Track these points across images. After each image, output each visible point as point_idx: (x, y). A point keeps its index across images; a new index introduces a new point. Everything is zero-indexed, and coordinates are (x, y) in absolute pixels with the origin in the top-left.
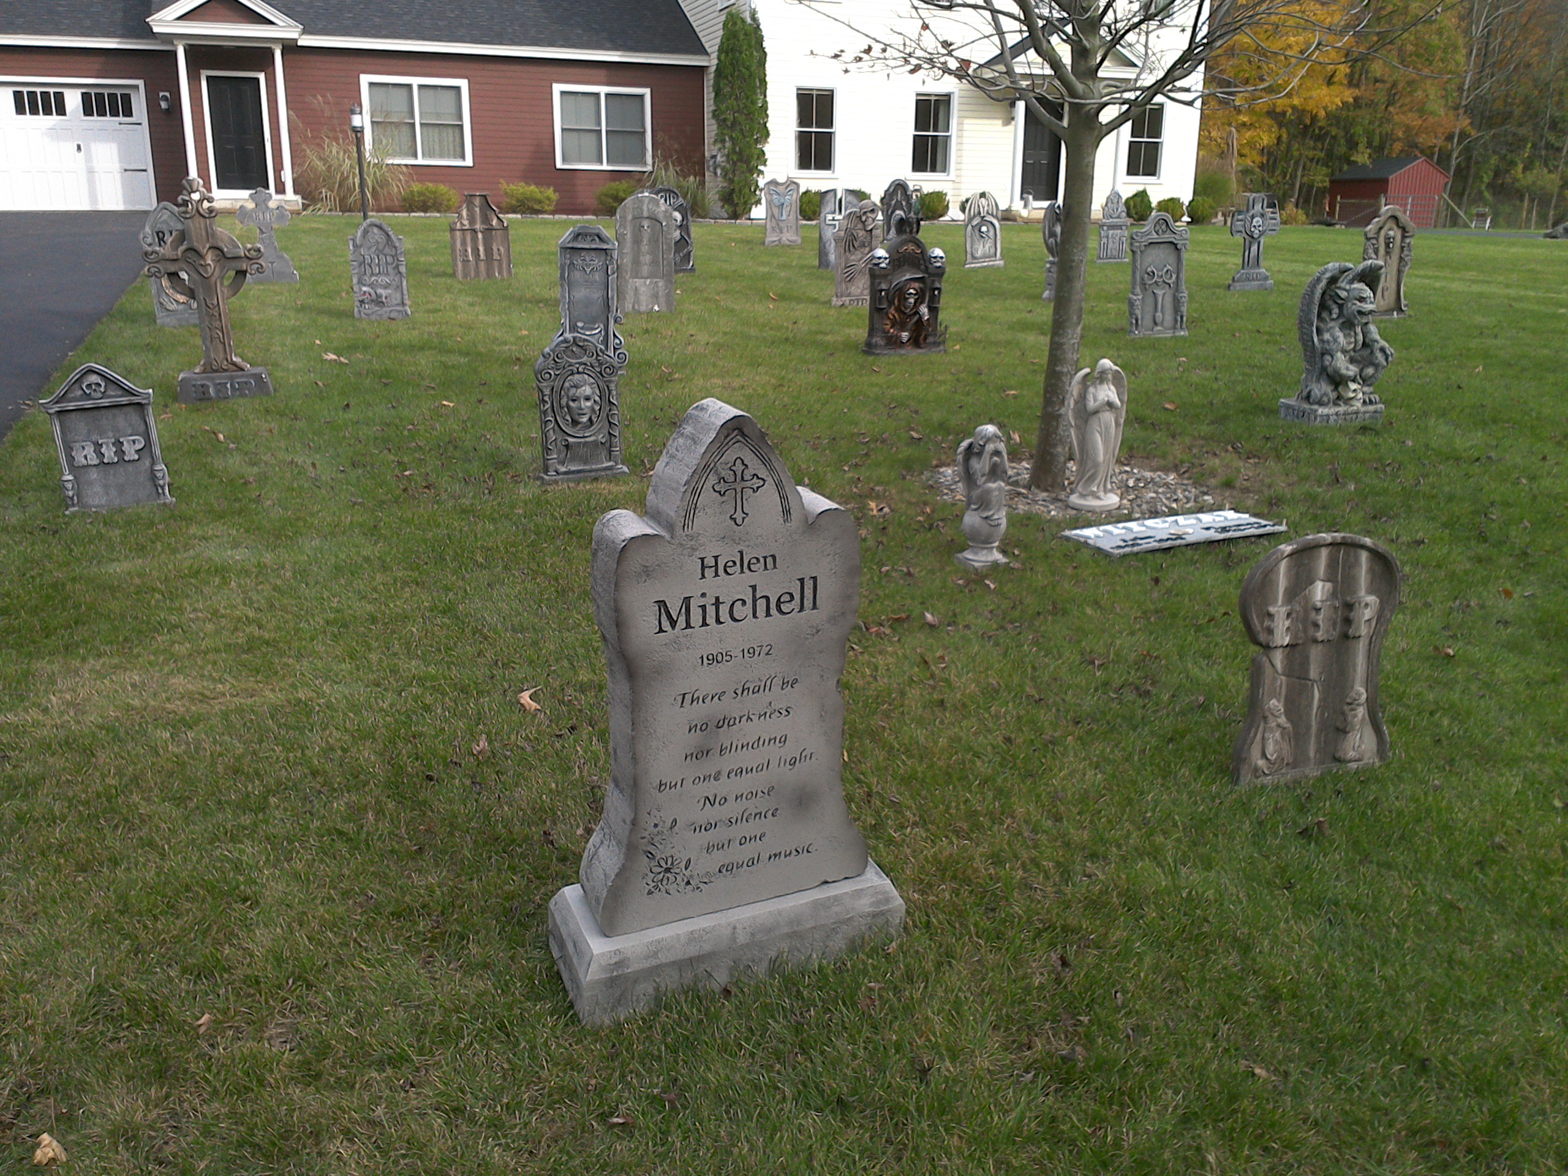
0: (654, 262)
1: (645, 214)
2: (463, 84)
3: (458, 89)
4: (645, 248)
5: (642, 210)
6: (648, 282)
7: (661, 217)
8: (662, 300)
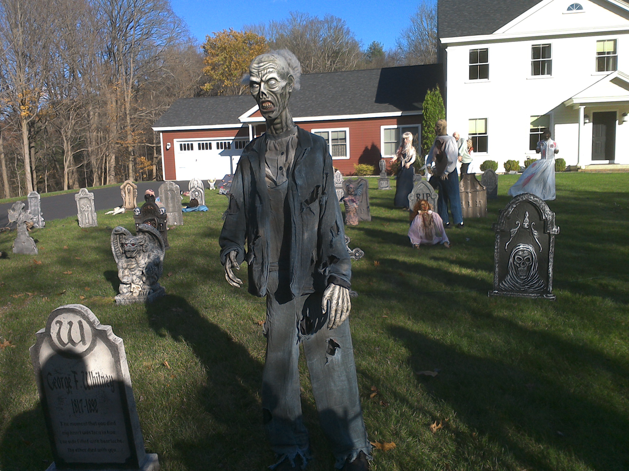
0: (174, 206)
1: (169, 189)
2: (347, 129)
3: (345, 131)
4: (170, 201)
5: (167, 188)
6: (172, 214)
7: (174, 189)
8: (178, 220)
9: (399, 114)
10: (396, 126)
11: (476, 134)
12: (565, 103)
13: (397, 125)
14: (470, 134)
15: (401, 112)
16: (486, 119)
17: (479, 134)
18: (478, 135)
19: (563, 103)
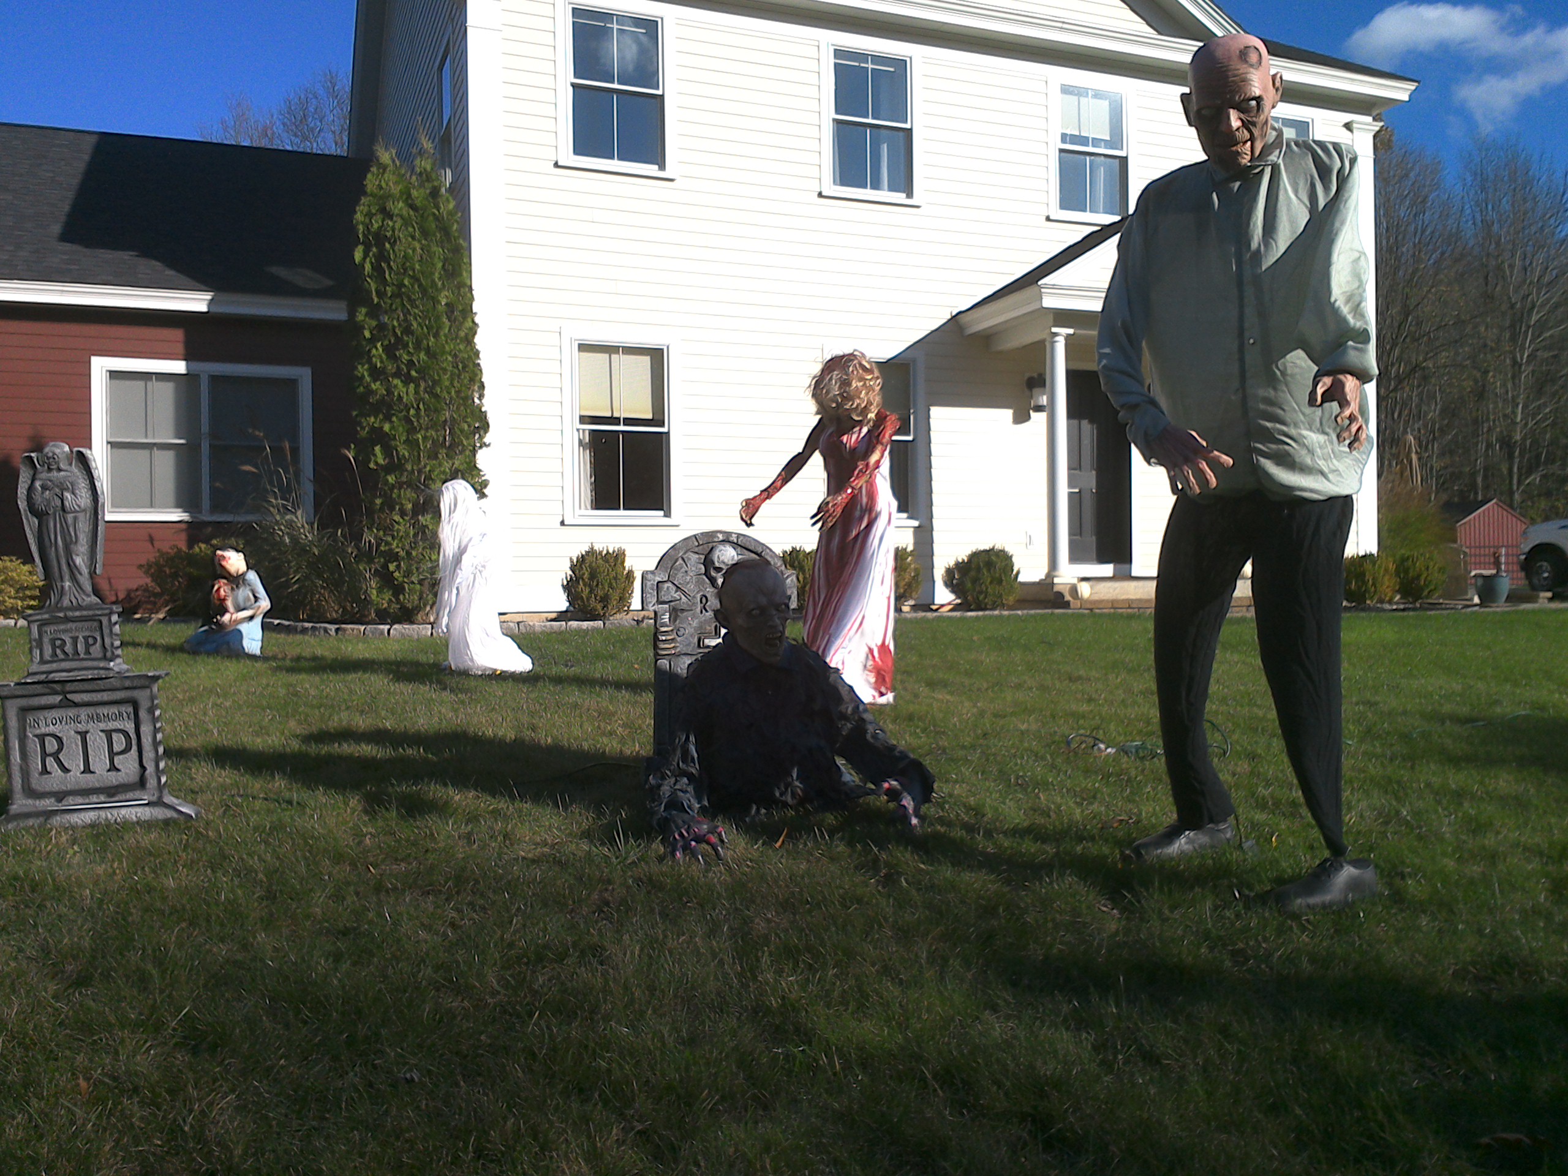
9: (196, 302)
10: (179, 367)
11: (615, 421)
12: (964, 319)
13: (186, 358)
14: (583, 419)
15: (208, 296)
16: (657, 356)
17: (628, 421)
18: (622, 428)
19: (953, 317)
